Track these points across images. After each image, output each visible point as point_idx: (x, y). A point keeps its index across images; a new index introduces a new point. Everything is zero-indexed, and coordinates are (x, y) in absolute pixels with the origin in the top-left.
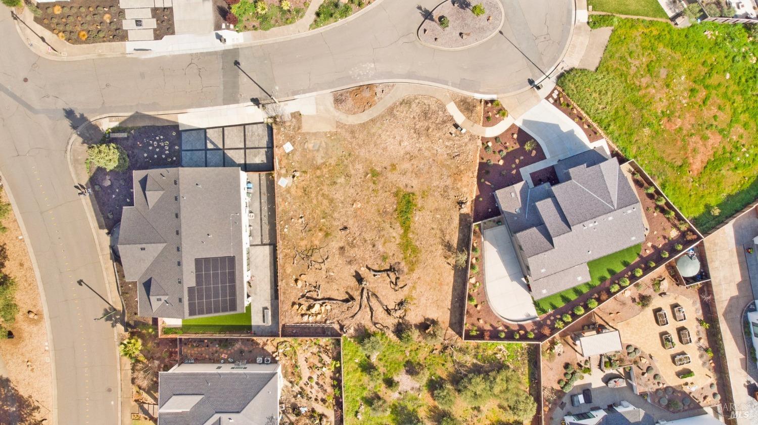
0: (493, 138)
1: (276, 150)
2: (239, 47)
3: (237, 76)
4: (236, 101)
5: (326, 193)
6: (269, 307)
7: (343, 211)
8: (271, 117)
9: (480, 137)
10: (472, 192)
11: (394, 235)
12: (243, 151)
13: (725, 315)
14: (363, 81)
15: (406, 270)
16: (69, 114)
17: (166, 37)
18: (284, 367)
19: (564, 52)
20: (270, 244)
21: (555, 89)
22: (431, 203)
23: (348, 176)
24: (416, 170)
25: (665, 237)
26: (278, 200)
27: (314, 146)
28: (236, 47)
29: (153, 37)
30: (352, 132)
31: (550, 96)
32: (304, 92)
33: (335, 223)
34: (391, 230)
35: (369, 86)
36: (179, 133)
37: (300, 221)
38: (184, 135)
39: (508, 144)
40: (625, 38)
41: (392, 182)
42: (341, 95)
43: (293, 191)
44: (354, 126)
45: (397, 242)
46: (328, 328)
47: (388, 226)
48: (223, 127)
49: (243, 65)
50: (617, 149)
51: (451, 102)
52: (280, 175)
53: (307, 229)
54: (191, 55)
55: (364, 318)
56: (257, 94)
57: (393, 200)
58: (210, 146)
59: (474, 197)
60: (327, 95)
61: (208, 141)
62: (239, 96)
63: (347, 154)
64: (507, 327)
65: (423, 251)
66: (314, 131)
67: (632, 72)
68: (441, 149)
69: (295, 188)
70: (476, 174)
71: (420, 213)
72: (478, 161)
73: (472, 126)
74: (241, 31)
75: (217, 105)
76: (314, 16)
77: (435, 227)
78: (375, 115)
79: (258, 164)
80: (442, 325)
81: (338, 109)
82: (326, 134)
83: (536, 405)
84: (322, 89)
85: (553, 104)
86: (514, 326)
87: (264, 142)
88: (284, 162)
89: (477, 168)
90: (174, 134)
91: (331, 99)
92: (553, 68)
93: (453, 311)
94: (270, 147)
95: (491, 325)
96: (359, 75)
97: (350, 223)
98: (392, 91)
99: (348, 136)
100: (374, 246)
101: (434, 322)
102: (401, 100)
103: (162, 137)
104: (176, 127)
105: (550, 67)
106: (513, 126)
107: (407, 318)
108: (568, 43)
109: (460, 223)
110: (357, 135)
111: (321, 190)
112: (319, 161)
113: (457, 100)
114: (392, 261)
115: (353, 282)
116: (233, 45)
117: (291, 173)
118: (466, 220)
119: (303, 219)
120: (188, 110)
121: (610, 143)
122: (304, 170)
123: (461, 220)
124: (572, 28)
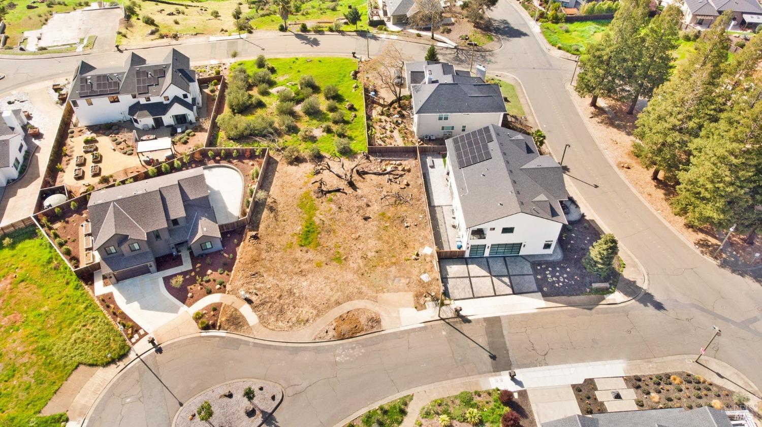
0: (214, 293)
1: (438, 276)
2: (493, 374)
3: (491, 344)
4: (487, 320)
5: (385, 245)
6: (429, 169)
7: (369, 231)
8: (447, 305)
9: (227, 292)
10: (244, 247)
11: (321, 216)
12: (471, 275)
13: (38, 176)
14: (350, 343)
15: (312, 193)
16: (659, 306)
17: (581, 382)
18: (413, 137)
19: (110, 386)
20: (435, 206)
21: (134, 344)
22: (284, 240)
23: (364, 257)
24: (296, 264)
25: (67, 222)
26: (431, 237)
27: (400, 280)
28: (498, 373)
29: (596, 380)
30: (361, 293)
31: (141, 337)
32: (413, 330)
33: (375, 223)
34: (324, 219)
35: (342, 337)
36: (540, 289)
37: (408, 224)
38: (535, 288)
39: (199, 288)
40: (28, 405)
41: (321, 254)
42: (372, 327)
43: (417, 245)
44: (359, 298)
45: (318, 211)
46: (379, 156)
47: (326, 222)
48: (496, 295)
49: (486, 355)
50: (86, 287)
51: (253, 326)
52: (432, 256)
53: (401, 219)
54: (546, 364)
55: (349, 164)
56: (465, 327)
57: (322, 241)
58: (506, 280)
59: (242, 243)
60: (388, 326)
61: (509, 284)
62: (485, 324)
63: (366, 274)
64: (230, 162)
65: (295, 206)
66: (401, 293)
67: (36, 368)
68: (270, 280)
69: (416, 247)
70: (237, 261)
71: (295, 231)
72: (233, 272)
73: (233, 303)
74: (494, 390)
75: (507, 316)
76: (409, 410)
77: (282, 223)
78: (336, 309)
79: (454, 265)
80: (284, 161)
81: (375, 313)
82: (388, 291)
83: (216, 121)
84: (394, 333)
85: (141, 328)
86: (223, 163)
87: (451, 283)
88: (428, 267)
89: (234, 268)
90: (545, 289)
91: (383, 323)
92: (128, 367)
93: (274, 170)
94: (444, 279)
95: (244, 163)
96: (353, 349)
97: (362, 222)
98: (317, 333)
99: (364, 289)
100: (340, 208)
101: (291, 163)
102: (307, 324)
103: (557, 285)
104: (545, 295)
105: (132, 367)
106: (190, 305)
107: (314, 166)
108: (101, 396)
109: (259, 224)
110: (356, 290)
111: (390, 247)
112: (393, 269)
113: (245, 327)
114: (323, 198)
115: (358, 184)
116: (500, 375)
117: (420, 258)
118: (253, 227)
119: (406, 225)
120: (536, 311)
121: (90, 292)
122: (408, 262)
123: (258, 227)
124: (89, 415)
